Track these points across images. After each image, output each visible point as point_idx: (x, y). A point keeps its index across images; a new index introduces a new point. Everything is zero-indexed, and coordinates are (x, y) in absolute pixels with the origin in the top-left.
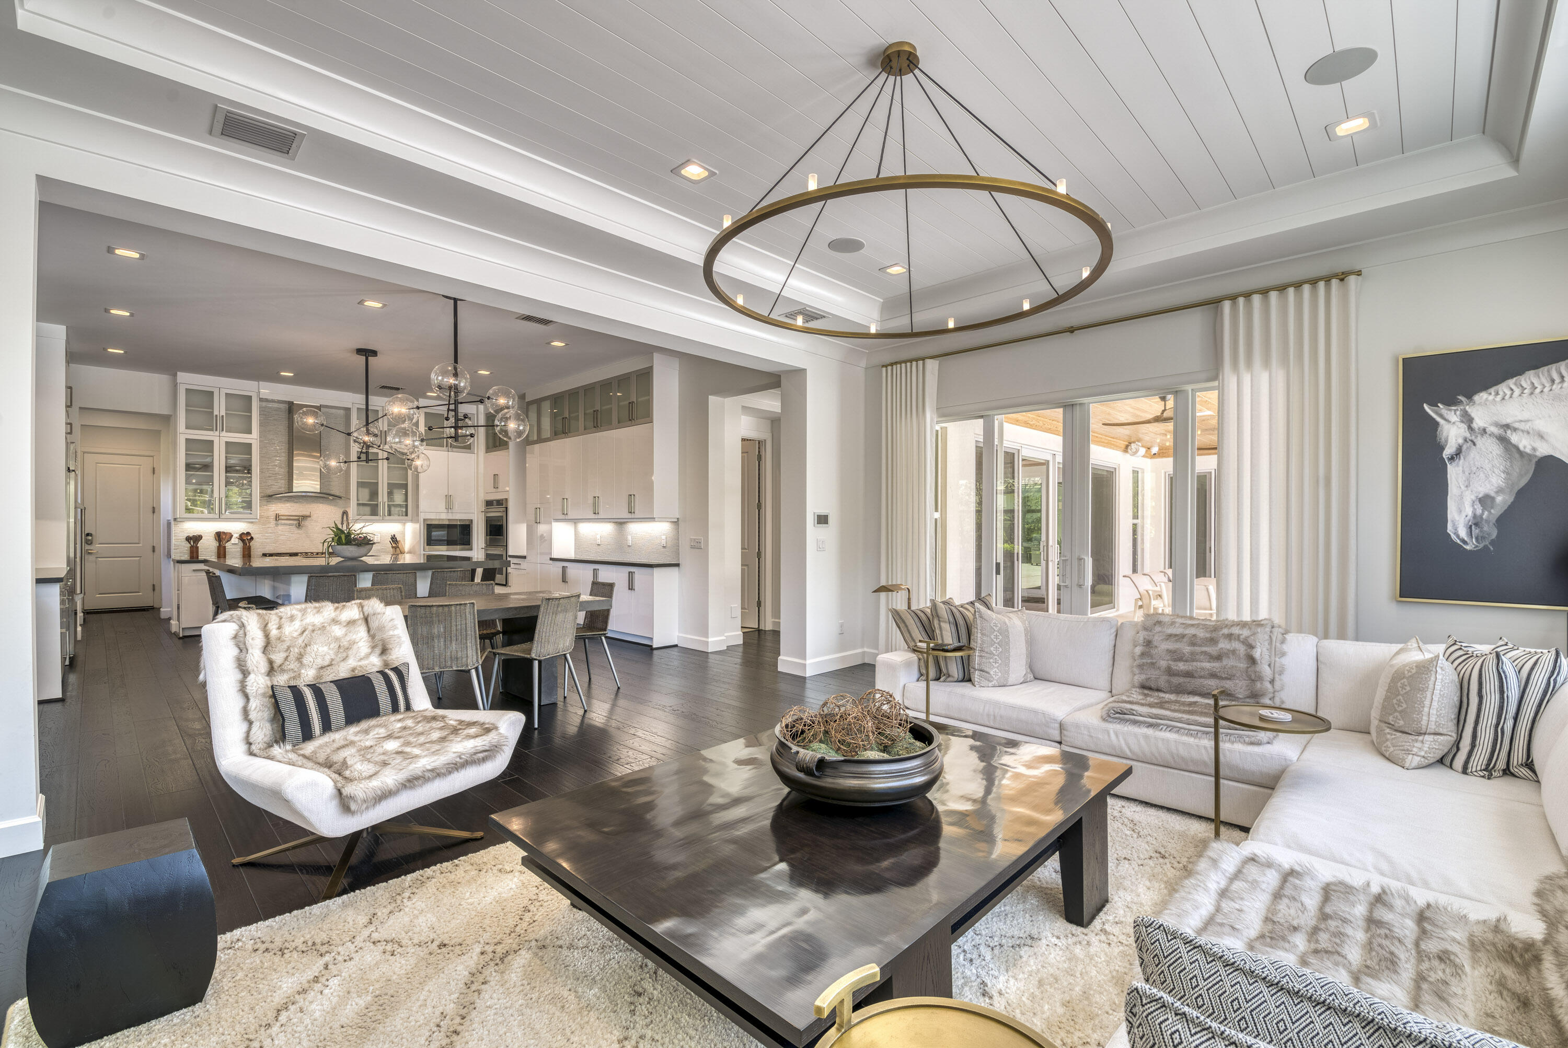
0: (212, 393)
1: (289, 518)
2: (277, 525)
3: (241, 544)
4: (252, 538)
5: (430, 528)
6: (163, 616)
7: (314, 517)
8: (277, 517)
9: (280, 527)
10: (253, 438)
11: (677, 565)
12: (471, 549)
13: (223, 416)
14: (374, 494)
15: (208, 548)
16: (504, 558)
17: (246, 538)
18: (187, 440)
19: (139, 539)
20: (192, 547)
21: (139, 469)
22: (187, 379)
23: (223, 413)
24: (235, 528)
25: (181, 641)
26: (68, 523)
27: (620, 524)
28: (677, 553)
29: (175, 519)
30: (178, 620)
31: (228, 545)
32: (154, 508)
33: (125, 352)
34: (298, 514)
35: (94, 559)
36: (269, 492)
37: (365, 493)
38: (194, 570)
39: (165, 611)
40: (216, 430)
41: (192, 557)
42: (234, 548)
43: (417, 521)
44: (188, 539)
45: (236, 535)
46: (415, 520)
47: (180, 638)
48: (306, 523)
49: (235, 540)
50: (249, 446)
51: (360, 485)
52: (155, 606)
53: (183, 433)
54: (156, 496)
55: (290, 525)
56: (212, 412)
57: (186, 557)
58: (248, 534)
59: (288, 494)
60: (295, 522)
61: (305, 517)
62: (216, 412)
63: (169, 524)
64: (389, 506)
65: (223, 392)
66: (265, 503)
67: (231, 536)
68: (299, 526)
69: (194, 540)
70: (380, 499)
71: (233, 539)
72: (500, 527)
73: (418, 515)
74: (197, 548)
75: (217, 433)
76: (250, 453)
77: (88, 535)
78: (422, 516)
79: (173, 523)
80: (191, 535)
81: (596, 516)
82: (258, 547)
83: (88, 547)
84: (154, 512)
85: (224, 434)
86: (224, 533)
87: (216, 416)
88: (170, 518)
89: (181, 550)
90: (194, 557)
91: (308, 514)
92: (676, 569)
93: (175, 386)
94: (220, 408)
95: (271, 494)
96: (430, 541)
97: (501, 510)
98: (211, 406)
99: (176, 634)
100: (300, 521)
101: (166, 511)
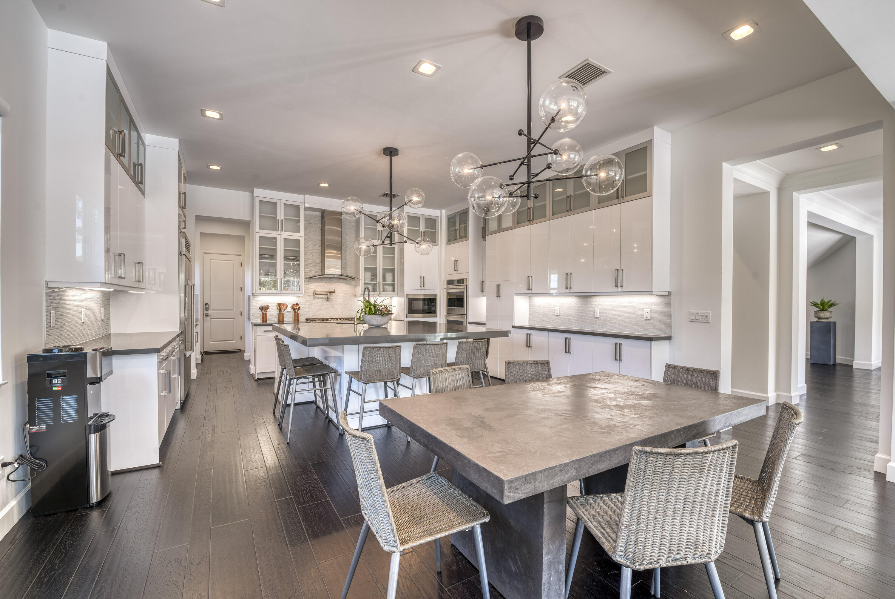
0: (275, 203)
1: (322, 293)
2: (314, 298)
3: (293, 312)
4: (299, 308)
5: (411, 301)
6: (246, 358)
7: (337, 292)
8: (315, 293)
9: (317, 300)
10: (300, 236)
11: (669, 338)
12: (436, 317)
13: (282, 220)
14: (374, 276)
15: (273, 315)
16: (464, 324)
17: (296, 308)
18: (260, 237)
19: (234, 308)
20: (263, 314)
21: (234, 263)
22: (261, 193)
23: (282, 218)
24: (289, 300)
25: (256, 382)
26: (180, 297)
27: (585, 297)
28: (669, 327)
29: (253, 294)
30: (255, 365)
31: (285, 313)
32: (241, 287)
33: (221, 168)
34: (327, 291)
35: (210, 320)
36: (310, 275)
37: (369, 275)
38: (265, 331)
39: (247, 355)
40: (278, 230)
41: (263, 321)
42: (288, 315)
43: (402, 296)
44: (261, 308)
45: (290, 306)
46: (400, 295)
47: (256, 381)
48: (332, 297)
49: (289, 309)
50: (297, 242)
51: (366, 269)
52: (242, 350)
53: (258, 232)
54: (242, 281)
55: (322, 298)
56: (276, 218)
57: (259, 321)
58: (297, 304)
59: (322, 277)
60: (326, 296)
61: (331, 293)
62: (278, 217)
63: (249, 298)
64: (384, 285)
65: (283, 203)
66: (307, 283)
67: (287, 306)
68: (328, 299)
69: (264, 309)
70: (378, 280)
71: (288, 308)
72: (462, 300)
73: (403, 291)
74: (266, 314)
75: (279, 232)
76: (299, 247)
77: (206, 304)
78: (406, 292)
79: (251, 296)
80: (263, 306)
81: (568, 291)
82: (303, 315)
83: (207, 312)
84: (241, 290)
85: (283, 233)
86: (282, 304)
87: (278, 220)
88: (250, 294)
89: (257, 318)
90: (264, 322)
91: (333, 290)
92: (666, 342)
93: (253, 199)
94: (280, 215)
95: (311, 276)
96: (411, 311)
97: (463, 287)
98: (275, 213)
99: (252, 376)
100: (328, 296)
101: (248, 290)
